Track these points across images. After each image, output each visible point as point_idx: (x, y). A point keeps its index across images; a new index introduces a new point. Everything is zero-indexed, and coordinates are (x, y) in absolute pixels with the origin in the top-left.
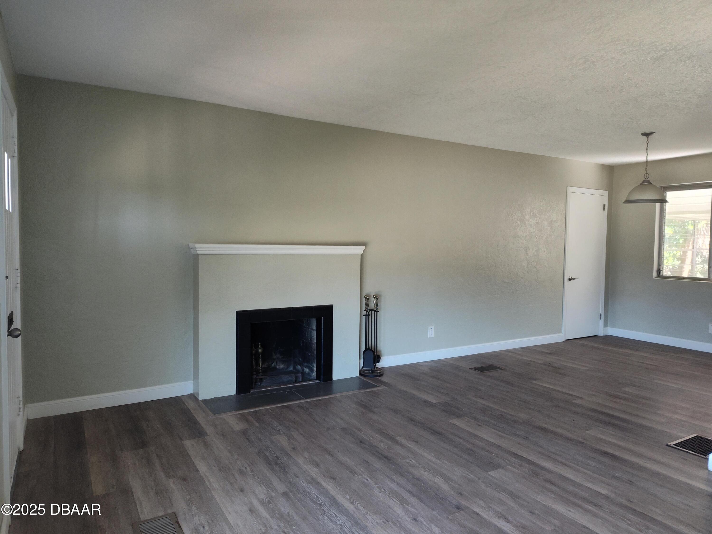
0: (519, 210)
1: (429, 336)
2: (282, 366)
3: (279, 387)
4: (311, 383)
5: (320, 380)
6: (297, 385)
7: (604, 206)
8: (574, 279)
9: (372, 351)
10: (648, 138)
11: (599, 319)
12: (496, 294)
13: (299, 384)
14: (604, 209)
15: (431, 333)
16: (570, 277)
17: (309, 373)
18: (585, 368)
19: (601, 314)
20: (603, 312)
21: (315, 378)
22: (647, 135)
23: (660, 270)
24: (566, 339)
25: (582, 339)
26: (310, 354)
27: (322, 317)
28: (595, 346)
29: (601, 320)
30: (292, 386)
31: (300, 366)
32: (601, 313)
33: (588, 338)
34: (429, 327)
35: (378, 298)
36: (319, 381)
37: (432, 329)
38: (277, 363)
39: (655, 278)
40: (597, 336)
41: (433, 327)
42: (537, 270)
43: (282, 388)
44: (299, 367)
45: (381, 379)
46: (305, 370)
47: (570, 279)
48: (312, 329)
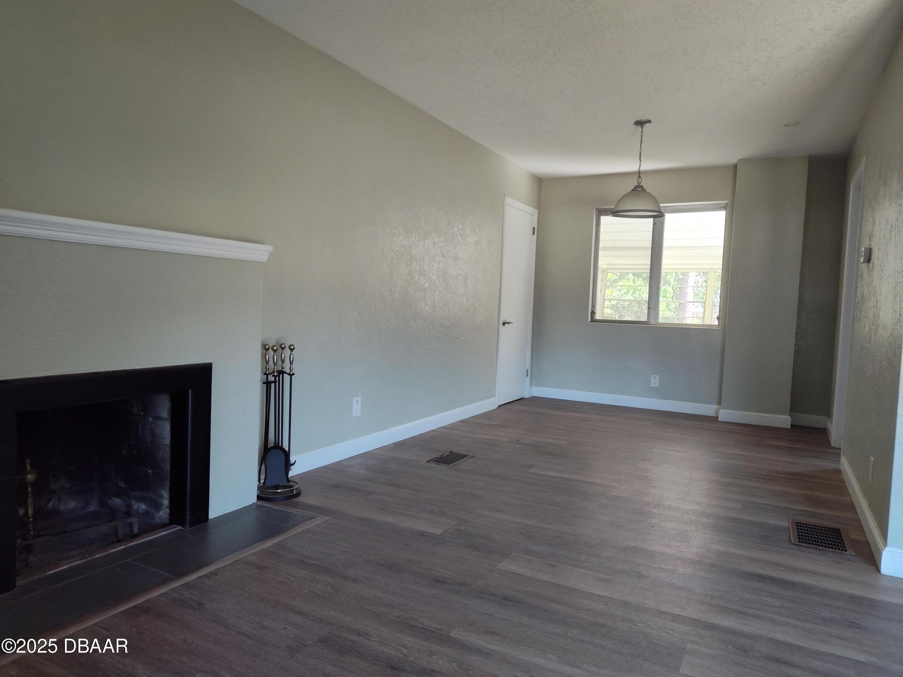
0: (460, 220)
1: (353, 415)
2: (72, 504)
3: (91, 558)
4: (164, 533)
5: (183, 524)
6: (133, 544)
7: (534, 229)
8: (509, 323)
9: (284, 450)
10: (642, 128)
11: (526, 376)
12: (435, 343)
13: (139, 542)
14: (534, 234)
15: (357, 409)
16: (504, 321)
17: (146, 513)
18: (565, 443)
19: (527, 370)
20: (530, 368)
21: (168, 522)
22: (640, 123)
23: (594, 312)
24: (499, 405)
25: (512, 403)
26: (150, 472)
27: (190, 390)
28: (539, 411)
29: (527, 378)
30: (123, 549)
31: (121, 498)
32: (527, 368)
33: (516, 402)
34: (354, 399)
35: (294, 349)
36: (181, 528)
37: (358, 401)
38: (59, 499)
39: (590, 322)
40: (524, 399)
41: (359, 399)
42: (475, 310)
43: (98, 558)
44: (117, 502)
45: (299, 501)
46: (136, 507)
47: (504, 324)
48: (161, 419)
